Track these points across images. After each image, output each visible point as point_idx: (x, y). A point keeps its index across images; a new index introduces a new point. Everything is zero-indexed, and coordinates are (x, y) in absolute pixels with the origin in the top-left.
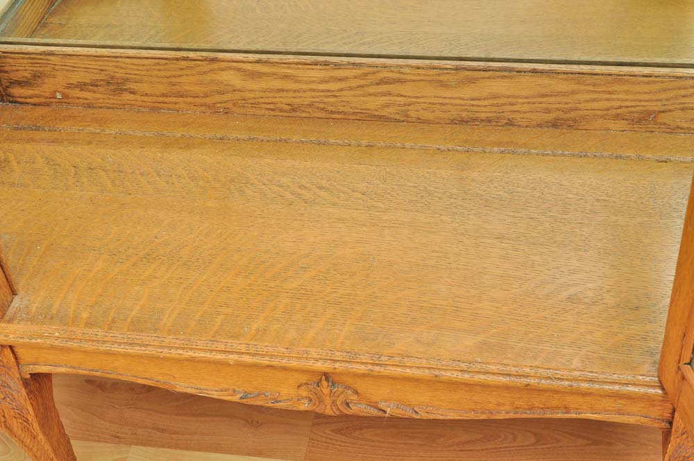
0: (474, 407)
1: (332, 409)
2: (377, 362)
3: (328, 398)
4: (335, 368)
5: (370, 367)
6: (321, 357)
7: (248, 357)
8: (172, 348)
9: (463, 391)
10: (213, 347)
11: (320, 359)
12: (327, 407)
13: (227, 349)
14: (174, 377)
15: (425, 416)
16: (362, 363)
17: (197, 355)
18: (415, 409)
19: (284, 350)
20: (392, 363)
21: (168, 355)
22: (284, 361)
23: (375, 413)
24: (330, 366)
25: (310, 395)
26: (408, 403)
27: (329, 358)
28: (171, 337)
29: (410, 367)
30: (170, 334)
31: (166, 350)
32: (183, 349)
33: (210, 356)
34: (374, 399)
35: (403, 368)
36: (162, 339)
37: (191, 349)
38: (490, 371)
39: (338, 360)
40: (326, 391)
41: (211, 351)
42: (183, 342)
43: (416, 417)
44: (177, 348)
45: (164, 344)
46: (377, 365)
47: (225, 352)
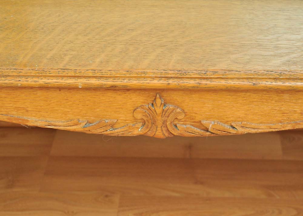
0: (280, 119)
1: (162, 130)
2: (204, 76)
3: (160, 118)
4: (169, 84)
5: (198, 81)
6: (156, 75)
7: (95, 79)
8: (28, 76)
9: (273, 102)
10: (64, 74)
11: (156, 77)
12: (158, 129)
13: (76, 75)
14: (27, 111)
15: (241, 131)
16: (191, 78)
17: (50, 81)
18: (232, 124)
19: (124, 72)
20: (216, 77)
21: (25, 82)
22: (125, 81)
23: (198, 131)
24: (164, 82)
25: (144, 118)
26: (226, 120)
27: (163, 76)
28: (28, 68)
29: (232, 79)
30: (26, 67)
31: (24, 79)
32: (38, 77)
33: (61, 81)
34: (198, 118)
35: (226, 80)
36: (20, 71)
37: (45, 77)
38: (298, 77)
39: (172, 77)
40: (159, 110)
41: (63, 77)
42: (38, 71)
43: (233, 131)
44: (33, 76)
45: (21, 74)
46: (204, 78)
47: (74, 77)
